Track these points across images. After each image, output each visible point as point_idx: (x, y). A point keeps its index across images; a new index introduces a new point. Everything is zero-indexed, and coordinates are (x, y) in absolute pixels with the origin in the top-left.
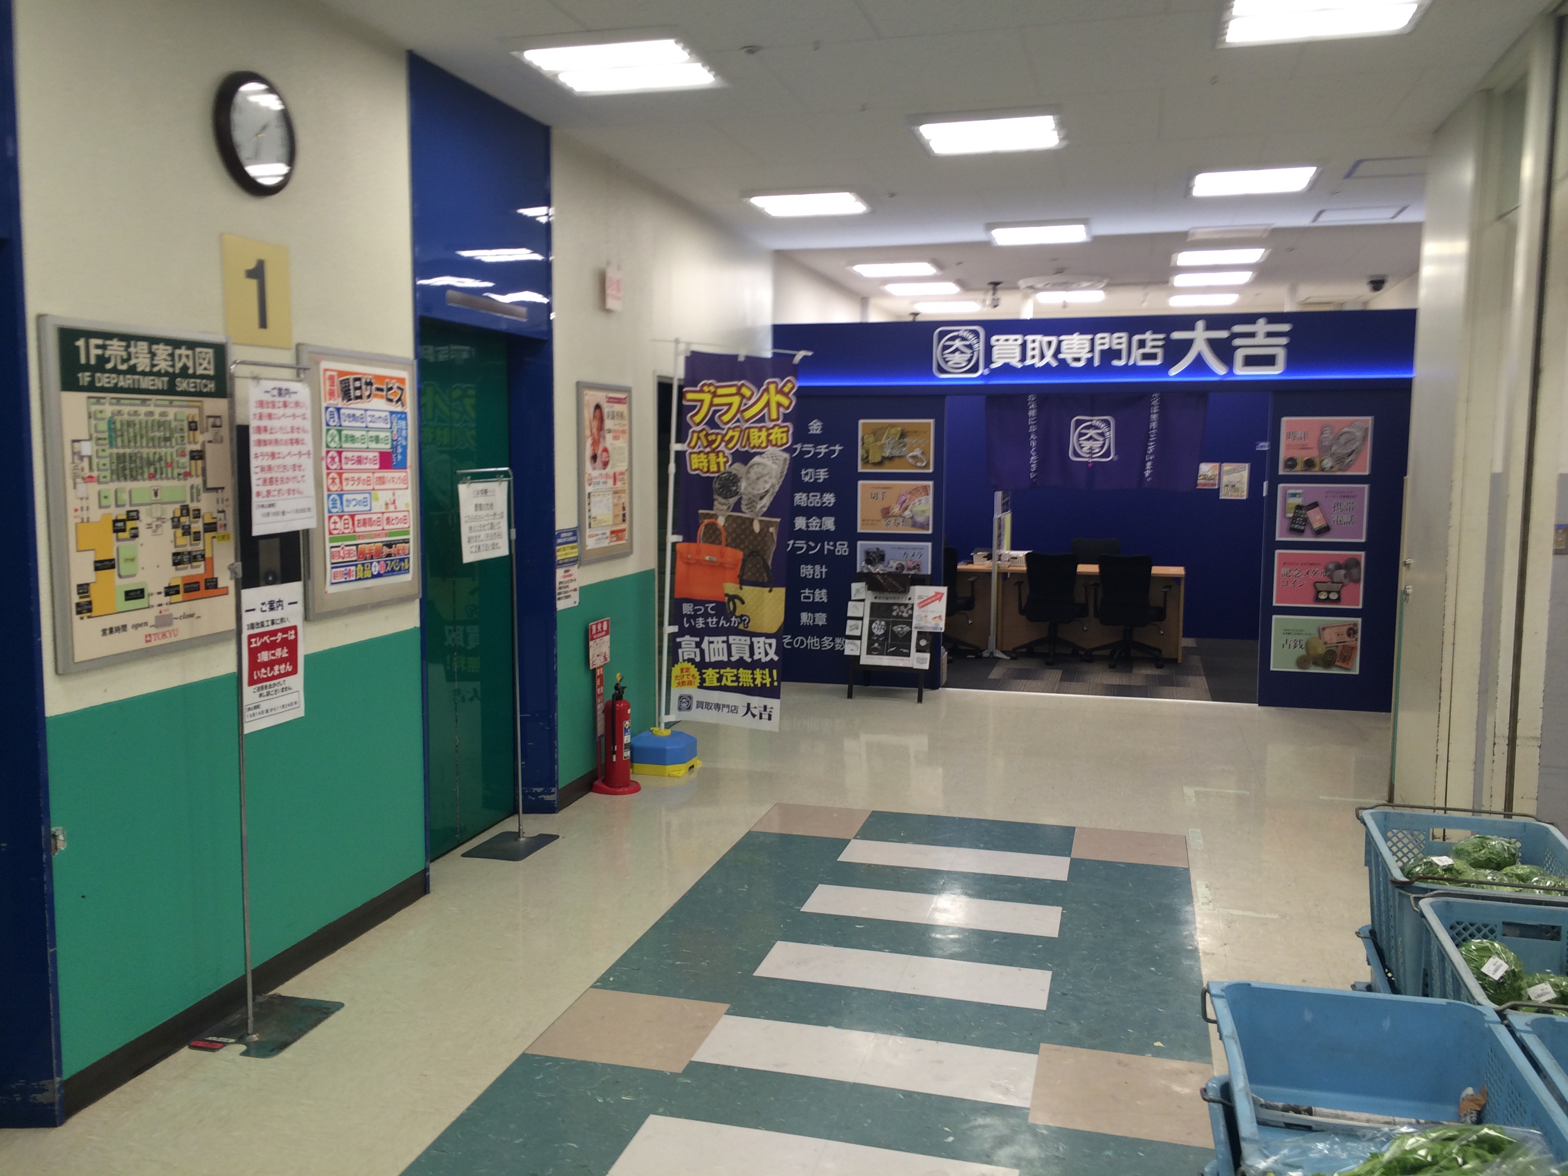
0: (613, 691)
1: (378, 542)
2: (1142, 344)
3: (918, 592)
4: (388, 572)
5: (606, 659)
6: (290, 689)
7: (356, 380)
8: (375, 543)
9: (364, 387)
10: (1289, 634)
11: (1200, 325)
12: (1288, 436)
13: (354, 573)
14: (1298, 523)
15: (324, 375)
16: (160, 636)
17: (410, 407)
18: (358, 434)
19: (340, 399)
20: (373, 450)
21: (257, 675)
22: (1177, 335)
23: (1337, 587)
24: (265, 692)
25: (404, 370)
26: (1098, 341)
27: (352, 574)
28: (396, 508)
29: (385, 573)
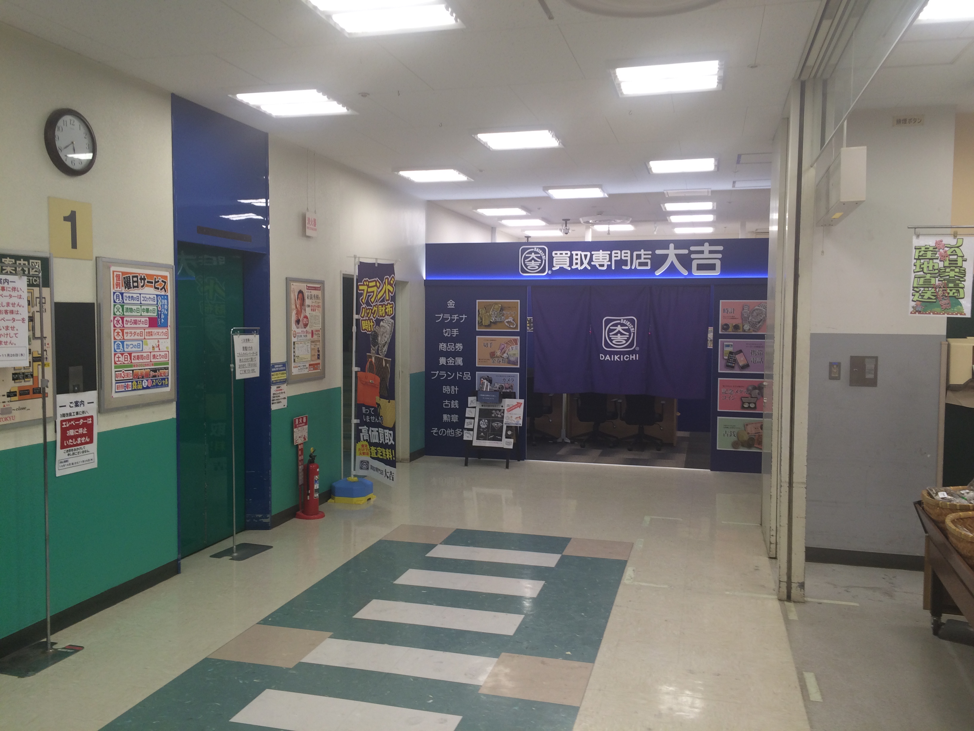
0: (309, 458)
1: (147, 369)
2: (639, 257)
3: (508, 402)
4: (154, 386)
5: (305, 439)
6: (88, 451)
7: (133, 277)
8: (145, 369)
9: (139, 281)
10: (727, 428)
11: (672, 246)
12: (724, 310)
13: (131, 386)
14: (731, 362)
15: (113, 274)
16: (4, 419)
17: (170, 292)
18: (134, 307)
19: (123, 288)
20: (145, 317)
21: (66, 443)
22: (658, 252)
23: (754, 400)
24: (71, 453)
25: (167, 271)
26: (613, 255)
27: (129, 386)
28: (159, 349)
29: (152, 386)
